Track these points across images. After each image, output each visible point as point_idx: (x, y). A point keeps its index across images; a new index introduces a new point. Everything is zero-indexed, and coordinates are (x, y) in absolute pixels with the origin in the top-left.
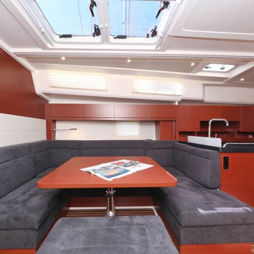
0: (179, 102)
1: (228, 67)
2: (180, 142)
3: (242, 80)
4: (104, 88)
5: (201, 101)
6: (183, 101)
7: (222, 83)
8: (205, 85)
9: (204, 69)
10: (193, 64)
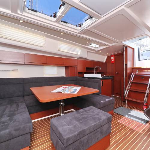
0: (78, 58)
1: (97, 46)
2: (79, 77)
3: (100, 52)
4: (42, 45)
5: (86, 59)
6: (80, 58)
7: (93, 52)
8: (88, 52)
9: (90, 45)
10: (87, 42)
